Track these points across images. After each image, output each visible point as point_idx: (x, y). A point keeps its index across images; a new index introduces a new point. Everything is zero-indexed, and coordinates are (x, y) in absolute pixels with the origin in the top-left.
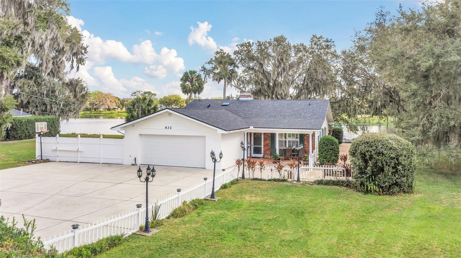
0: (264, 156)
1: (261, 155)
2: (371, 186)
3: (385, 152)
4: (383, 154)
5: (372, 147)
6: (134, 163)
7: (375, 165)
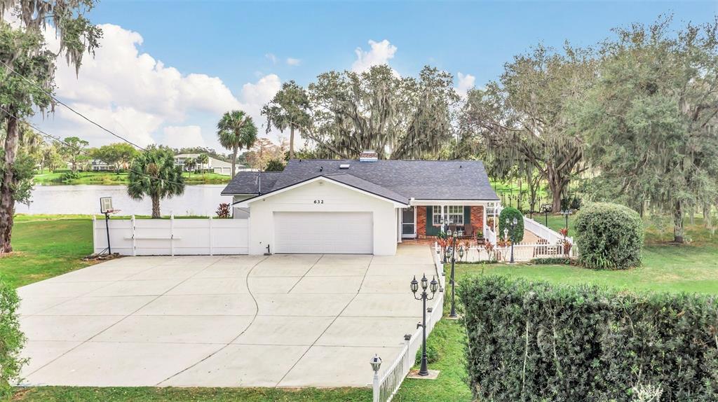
0: (418, 236)
1: (414, 236)
2: (604, 261)
3: (622, 224)
4: (619, 226)
5: (606, 219)
6: (267, 252)
7: (610, 239)
